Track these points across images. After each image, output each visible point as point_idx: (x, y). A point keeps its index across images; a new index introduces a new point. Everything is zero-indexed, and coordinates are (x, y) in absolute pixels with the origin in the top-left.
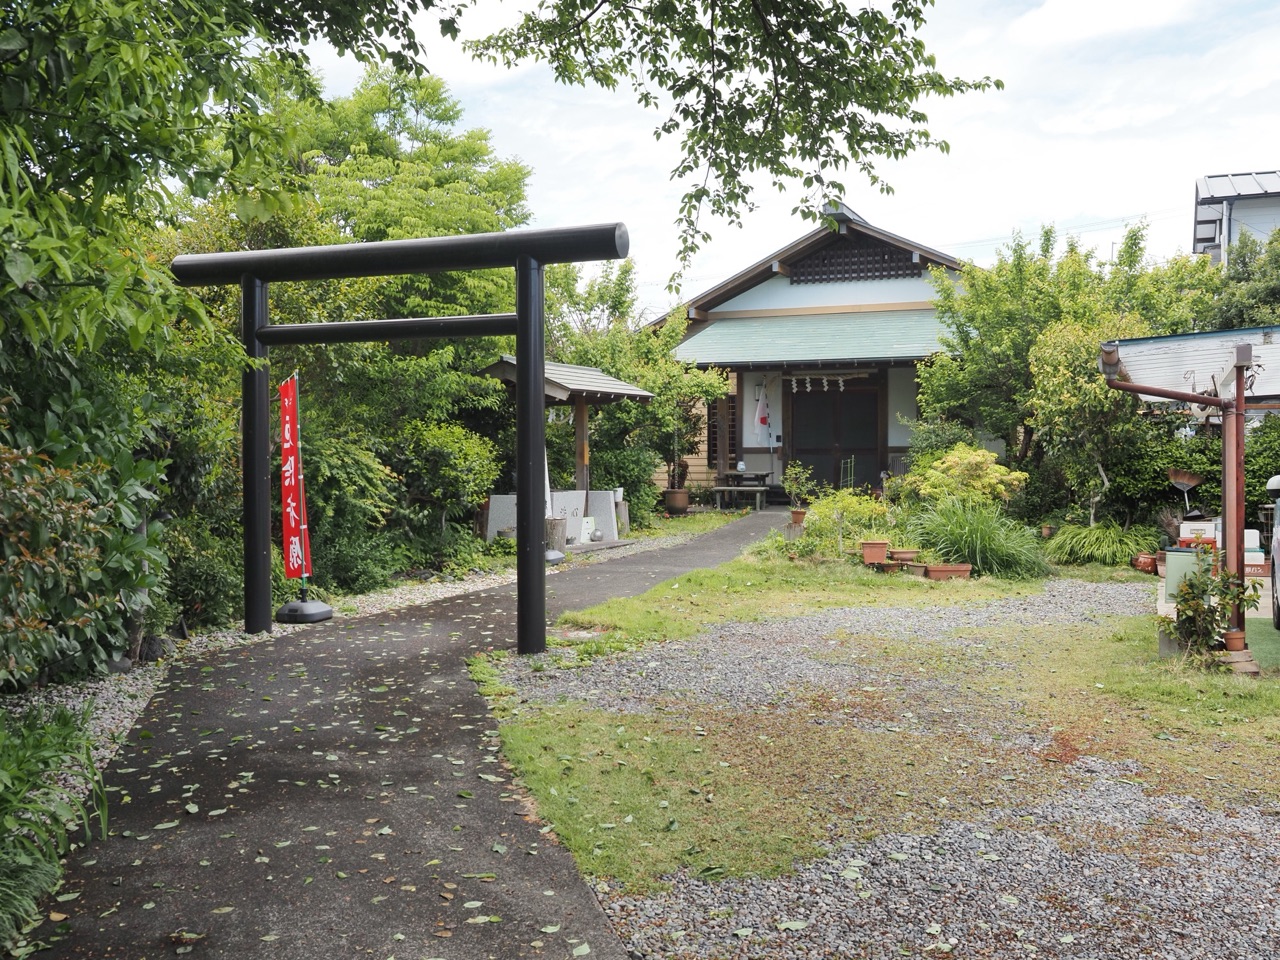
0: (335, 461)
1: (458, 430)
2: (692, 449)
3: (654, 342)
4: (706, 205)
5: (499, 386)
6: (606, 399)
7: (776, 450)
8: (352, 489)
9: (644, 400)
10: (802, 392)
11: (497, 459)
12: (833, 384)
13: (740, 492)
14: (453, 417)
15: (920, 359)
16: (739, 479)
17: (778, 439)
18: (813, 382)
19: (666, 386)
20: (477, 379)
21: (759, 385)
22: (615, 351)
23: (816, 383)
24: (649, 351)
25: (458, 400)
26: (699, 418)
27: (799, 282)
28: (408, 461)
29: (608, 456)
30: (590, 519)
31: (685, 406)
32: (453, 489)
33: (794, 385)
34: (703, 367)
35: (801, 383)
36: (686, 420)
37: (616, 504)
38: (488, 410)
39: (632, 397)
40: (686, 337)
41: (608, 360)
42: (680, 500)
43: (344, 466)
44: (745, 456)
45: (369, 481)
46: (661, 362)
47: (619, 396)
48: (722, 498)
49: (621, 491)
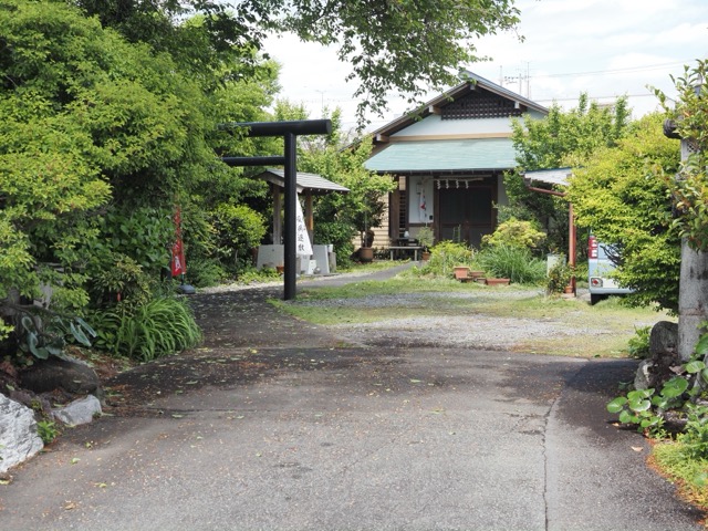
0: (187, 222)
1: (246, 209)
2: (377, 223)
3: (353, 159)
4: (368, 108)
5: (266, 185)
6: (323, 192)
7: (429, 225)
8: (197, 236)
9: (345, 193)
10: (443, 189)
11: (265, 224)
12: (462, 184)
13: (406, 250)
14: (241, 202)
15: (506, 170)
16: (406, 242)
17: (431, 218)
18: (450, 183)
19: (359, 185)
20: (254, 181)
21: (419, 184)
22: (328, 164)
23: (452, 183)
24: (350, 164)
25: (243, 192)
26: (382, 204)
27: (447, 118)
28: (221, 224)
29: (325, 226)
30: (314, 261)
31: (371, 196)
32: (244, 239)
33: (439, 184)
34: (381, 174)
35: (443, 183)
36: (373, 206)
37: (329, 254)
38: (260, 198)
39: (338, 192)
40: (372, 155)
41: (324, 169)
42: (368, 254)
43: (192, 225)
44: (411, 229)
45: (203, 232)
46: (356, 170)
47: (330, 191)
48: (394, 253)
49: (331, 246)
